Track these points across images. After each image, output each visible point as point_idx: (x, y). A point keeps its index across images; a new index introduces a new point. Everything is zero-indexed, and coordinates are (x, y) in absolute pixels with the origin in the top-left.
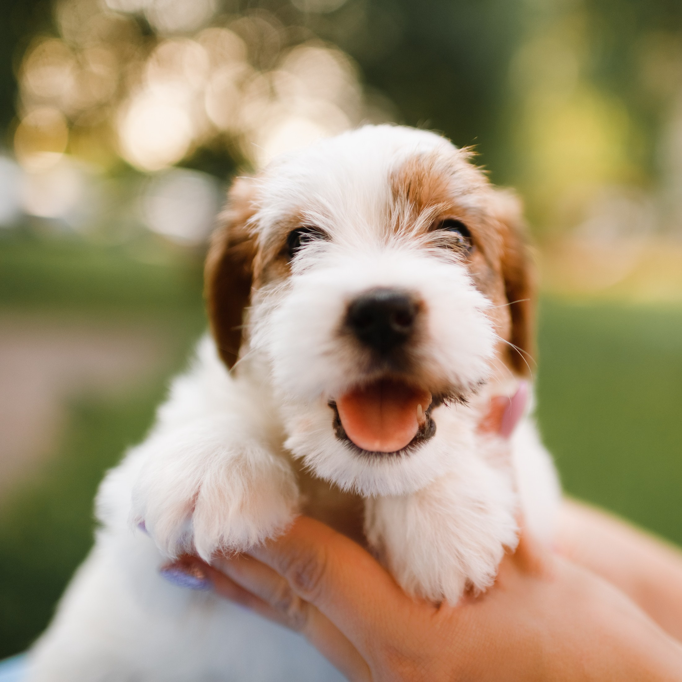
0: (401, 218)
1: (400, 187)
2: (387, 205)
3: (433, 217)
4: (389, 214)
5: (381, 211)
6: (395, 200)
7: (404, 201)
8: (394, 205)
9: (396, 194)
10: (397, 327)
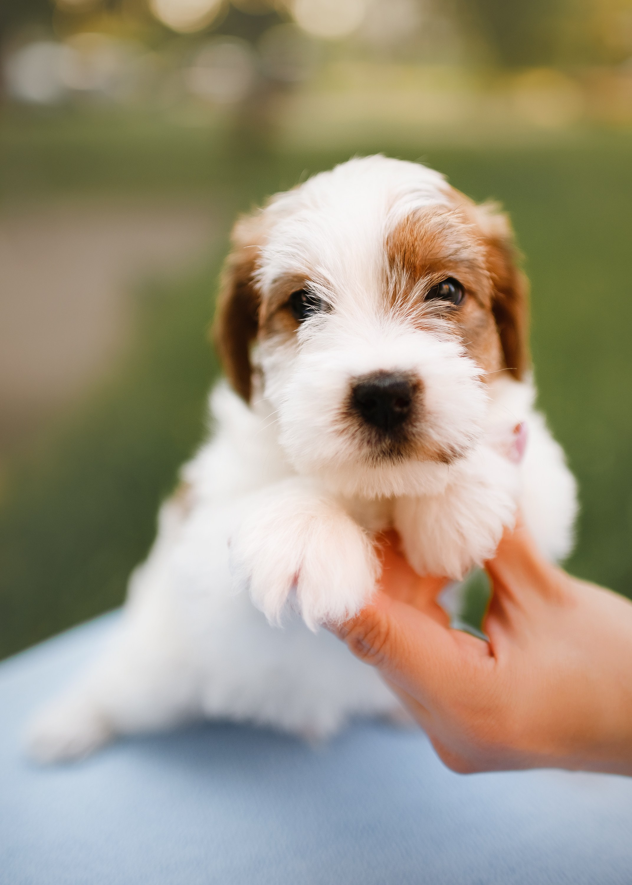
0: (398, 287)
1: (397, 256)
2: (383, 270)
3: (428, 288)
4: (386, 281)
5: (378, 278)
6: (391, 267)
7: (401, 271)
8: (391, 274)
9: (392, 261)
10: (398, 409)
